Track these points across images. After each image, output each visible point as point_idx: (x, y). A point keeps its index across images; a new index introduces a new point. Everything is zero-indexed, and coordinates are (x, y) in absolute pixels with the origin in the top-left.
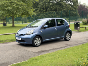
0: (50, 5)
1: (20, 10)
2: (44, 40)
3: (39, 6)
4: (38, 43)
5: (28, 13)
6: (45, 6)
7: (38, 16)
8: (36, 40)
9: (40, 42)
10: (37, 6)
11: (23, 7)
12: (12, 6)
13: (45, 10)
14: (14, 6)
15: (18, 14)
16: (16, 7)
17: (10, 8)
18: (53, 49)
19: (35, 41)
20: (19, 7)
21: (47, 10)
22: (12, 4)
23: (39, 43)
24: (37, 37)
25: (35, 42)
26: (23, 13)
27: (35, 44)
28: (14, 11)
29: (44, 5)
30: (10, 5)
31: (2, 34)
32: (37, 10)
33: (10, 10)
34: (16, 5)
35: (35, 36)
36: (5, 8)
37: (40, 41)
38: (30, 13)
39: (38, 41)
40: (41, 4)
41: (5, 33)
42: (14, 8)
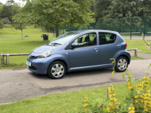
0: (132, 5)
1: (67, 14)
2: (71, 69)
3: (110, 7)
4: (58, 73)
5: (82, 19)
6: (122, 7)
7: (108, 25)
8: (55, 67)
9: (63, 71)
10: (108, 8)
11: (71, 9)
12: (54, 7)
13: (121, 15)
14: (57, 7)
15: (63, 21)
16: (60, 9)
17: (51, 11)
18: (81, 86)
19: (53, 69)
20: (66, 9)
21: (126, 15)
22: (55, 3)
23: (61, 74)
24: (57, 62)
25: (53, 72)
26: (73, 19)
27: (53, 74)
28: (57, 16)
29: (119, 5)
30: (51, 5)
31: (16, 54)
32: (108, 14)
33: (51, 13)
34: (61, 6)
35: (53, 60)
36: (44, 11)
37: (62, 69)
38: (84, 19)
39: (58, 70)
40: (115, 4)
41: (21, 53)
42: (57, 10)
